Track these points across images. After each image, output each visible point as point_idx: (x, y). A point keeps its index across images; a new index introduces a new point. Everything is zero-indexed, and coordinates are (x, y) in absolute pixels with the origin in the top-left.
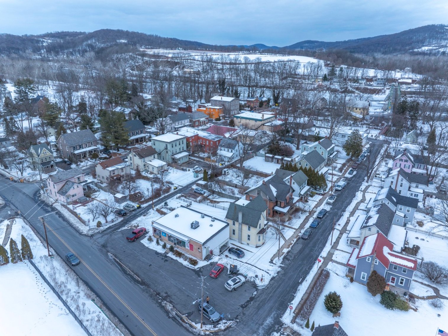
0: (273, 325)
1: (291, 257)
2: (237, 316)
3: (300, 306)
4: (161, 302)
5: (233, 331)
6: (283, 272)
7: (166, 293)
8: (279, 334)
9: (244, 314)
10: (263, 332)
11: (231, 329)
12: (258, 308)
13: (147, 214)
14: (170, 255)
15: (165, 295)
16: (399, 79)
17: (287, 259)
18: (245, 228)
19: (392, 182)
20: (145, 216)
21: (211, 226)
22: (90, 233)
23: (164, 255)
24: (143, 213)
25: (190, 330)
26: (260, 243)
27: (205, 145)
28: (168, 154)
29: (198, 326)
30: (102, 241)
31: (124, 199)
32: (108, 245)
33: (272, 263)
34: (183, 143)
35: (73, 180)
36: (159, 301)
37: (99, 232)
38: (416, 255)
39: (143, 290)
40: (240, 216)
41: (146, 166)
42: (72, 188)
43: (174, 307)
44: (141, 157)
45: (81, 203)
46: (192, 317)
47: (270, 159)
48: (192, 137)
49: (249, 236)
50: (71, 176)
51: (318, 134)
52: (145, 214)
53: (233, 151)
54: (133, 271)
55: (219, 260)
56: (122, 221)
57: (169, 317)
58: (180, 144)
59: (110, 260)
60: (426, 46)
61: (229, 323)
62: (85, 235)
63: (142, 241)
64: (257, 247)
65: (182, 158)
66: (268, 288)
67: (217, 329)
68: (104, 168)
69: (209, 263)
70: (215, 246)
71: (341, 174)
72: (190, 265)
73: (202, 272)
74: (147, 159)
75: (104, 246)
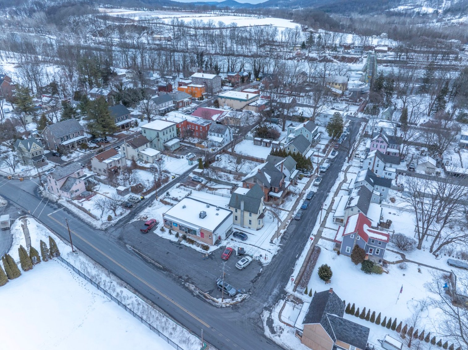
0: (279, 295)
1: (287, 236)
2: (250, 290)
3: (299, 277)
4: (184, 284)
5: (248, 301)
6: (282, 250)
7: (187, 276)
8: (285, 300)
9: (255, 288)
10: (272, 300)
11: (246, 301)
12: (266, 282)
13: (152, 204)
14: (183, 242)
15: (186, 278)
16: (376, 46)
17: (284, 238)
18: (247, 214)
19: (370, 163)
20: (150, 207)
21: (217, 214)
22: (104, 227)
23: (178, 243)
24: (148, 204)
25: (214, 304)
26: (260, 226)
27: (194, 130)
28: (159, 142)
29: (220, 300)
30: (117, 234)
31: (126, 191)
32: (124, 237)
33: (272, 243)
34: (173, 130)
35: (73, 176)
36: (183, 283)
37: (111, 225)
38: (389, 228)
39: (167, 276)
40: (242, 205)
41: (140, 156)
42: (75, 184)
43: (196, 287)
44: (135, 147)
45: (84, 197)
46: (213, 293)
47: (259, 143)
48: (181, 123)
49: (250, 221)
50: (70, 172)
51: (302, 115)
52: (150, 205)
53: (223, 136)
54: (153, 260)
55: (227, 244)
56: (130, 213)
57: (194, 296)
58: (170, 131)
59: (130, 251)
60: (402, 5)
61: (244, 296)
62: (99, 229)
63: (155, 232)
64: (258, 230)
65: (174, 145)
66: (271, 264)
67: (234, 301)
68: (101, 161)
69: (218, 247)
70: (222, 232)
71: (324, 155)
72: (203, 250)
73: (214, 256)
74: (140, 149)
75: (120, 239)
